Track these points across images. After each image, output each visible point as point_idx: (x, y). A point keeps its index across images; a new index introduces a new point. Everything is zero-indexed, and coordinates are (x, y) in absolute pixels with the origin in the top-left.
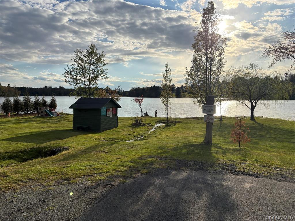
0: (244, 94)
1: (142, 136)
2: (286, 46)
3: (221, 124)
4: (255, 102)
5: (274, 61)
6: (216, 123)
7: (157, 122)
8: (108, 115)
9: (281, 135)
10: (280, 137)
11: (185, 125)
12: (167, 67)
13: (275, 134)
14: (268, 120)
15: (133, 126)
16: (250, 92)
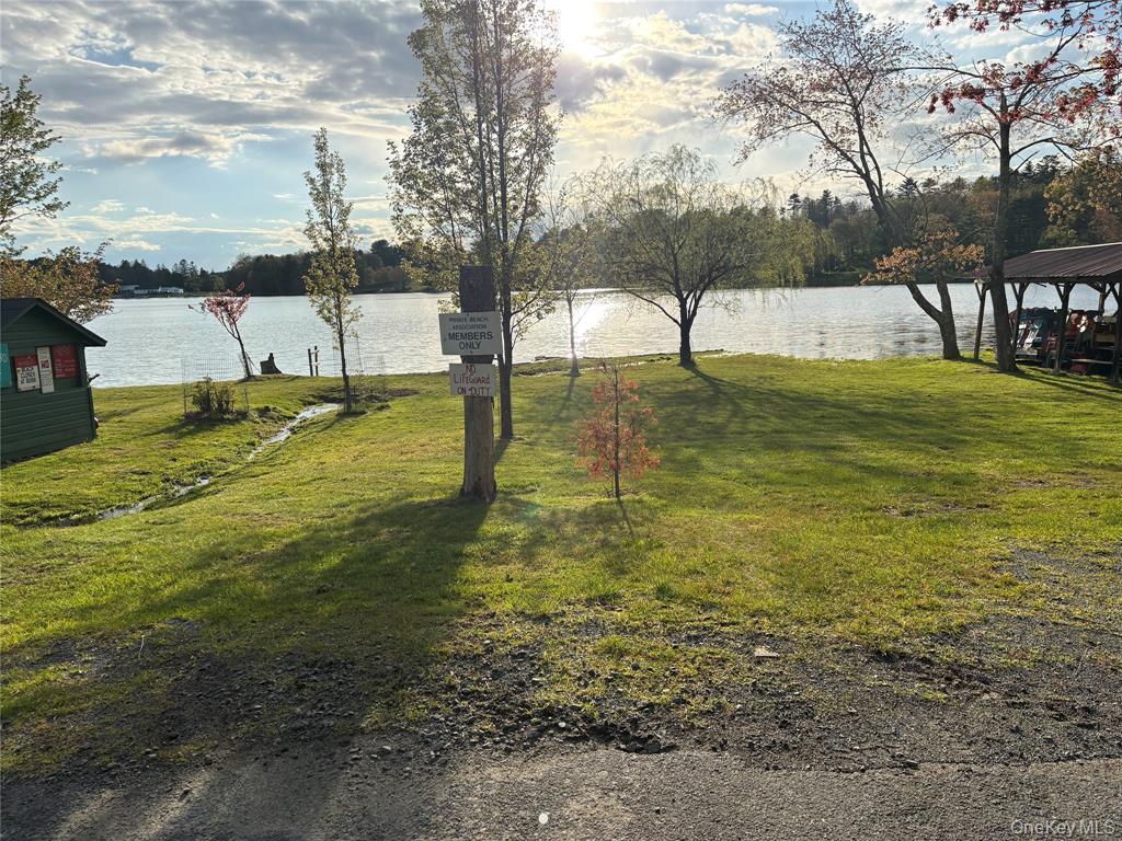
0: (655, 268)
1: (204, 475)
2: (794, 79)
3: (570, 392)
4: (695, 295)
5: (753, 137)
6: (553, 388)
7: (311, 399)
8: (23, 386)
9: (782, 418)
10: (778, 428)
11: (429, 403)
12: (321, 148)
13: (759, 417)
14: (738, 362)
15: (183, 426)
16: (675, 260)
